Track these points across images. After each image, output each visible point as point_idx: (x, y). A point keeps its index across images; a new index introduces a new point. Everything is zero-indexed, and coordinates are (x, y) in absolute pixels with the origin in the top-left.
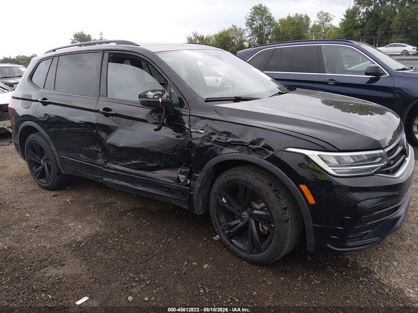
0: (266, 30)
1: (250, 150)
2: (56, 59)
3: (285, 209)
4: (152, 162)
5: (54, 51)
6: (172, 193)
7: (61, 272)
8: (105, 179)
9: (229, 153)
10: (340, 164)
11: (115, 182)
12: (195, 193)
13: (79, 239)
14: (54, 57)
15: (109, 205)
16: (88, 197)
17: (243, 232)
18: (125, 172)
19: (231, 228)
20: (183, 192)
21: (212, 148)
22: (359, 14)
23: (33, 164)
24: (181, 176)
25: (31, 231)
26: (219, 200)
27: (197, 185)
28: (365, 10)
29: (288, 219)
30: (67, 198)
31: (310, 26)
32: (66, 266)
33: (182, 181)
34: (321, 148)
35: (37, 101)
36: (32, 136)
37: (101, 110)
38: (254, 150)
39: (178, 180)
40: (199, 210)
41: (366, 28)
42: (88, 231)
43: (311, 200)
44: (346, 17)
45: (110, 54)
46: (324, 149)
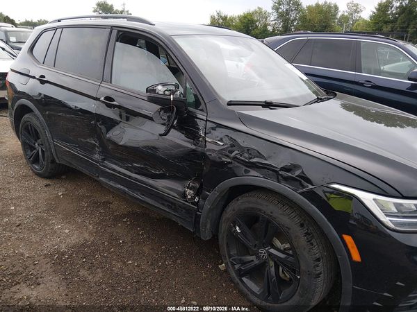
0: (293, 15)
1: (280, 177)
2: (59, 31)
3: (318, 260)
4: (155, 169)
5: (59, 21)
6: (175, 210)
7: (35, 293)
8: (102, 179)
9: (255, 177)
11: (112, 183)
12: (203, 214)
13: (63, 248)
14: (56, 29)
16: (82, 191)
17: (256, 272)
18: (124, 174)
19: (243, 263)
20: (188, 211)
21: (230, 166)
22: (392, 7)
23: (27, 146)
24: (188, 191)
25: (11, 231)
26: (231, 227)
27: (207, 205)
29: (320, 273)
30: (59, 190)
31: (338, 16)
32: (42, 286)
33: (189, 197)
35: (34, 77)
36: (27, 116)
37: (102, 99)
38: (286, 179)
39: (184, 195)
40: (206, 234)
41: (397, 24)
42: (75, 239)
43: (356, 257)
44: (378, 10)
45: (119, 31)
46: (383, 193)
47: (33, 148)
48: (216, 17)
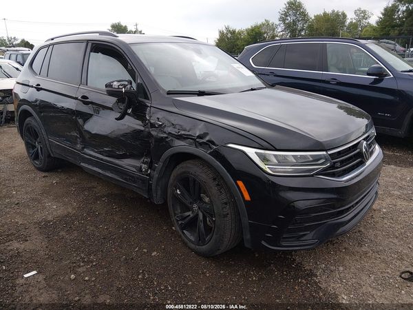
0: (300, 26)
1: (197, 144)
2: (51, 47)
3: (226, 204)
4: (119, 150)
5: (52, 39)
6: (135, 182)
7: (23, 246)
8: (82, 164)
9: (180, 146)
10: (279, 162)
11: (90, 167)
12: (153, 182)
13: (50, 218)
14: (48, 46)
15: (89, 189)
17: (191, 224)
18: (98, 158)
19: (184, 219)
20: (143, 181)
21: (167, 140)
23: (29, 146)
24: (144, 166)
25: (11, 208)
26: (174, 191)
27: (155, 174)
28: (405, 8)
29: (228, 214)
30: (54, 179)
31: (347, 23)
32: (29, 241)
33: (144, 170)
34: (257, 145)
35: (32, 87)
36: (28, 119)
37: (79, 98)
38: (201, 144)
39: (140, 170)
40: (157, 200)
41: (404, 28)
42: (60, 212)
43: (247, 197)
44: (383, 14)
45: (93, 44)
46: (261, 147)
47: (34, 147)
48: (225, 32)
